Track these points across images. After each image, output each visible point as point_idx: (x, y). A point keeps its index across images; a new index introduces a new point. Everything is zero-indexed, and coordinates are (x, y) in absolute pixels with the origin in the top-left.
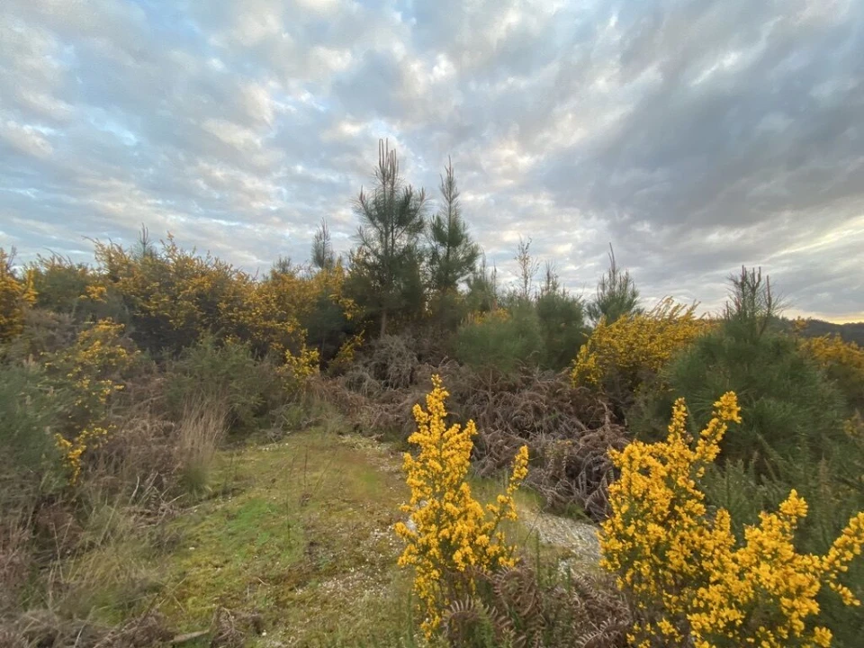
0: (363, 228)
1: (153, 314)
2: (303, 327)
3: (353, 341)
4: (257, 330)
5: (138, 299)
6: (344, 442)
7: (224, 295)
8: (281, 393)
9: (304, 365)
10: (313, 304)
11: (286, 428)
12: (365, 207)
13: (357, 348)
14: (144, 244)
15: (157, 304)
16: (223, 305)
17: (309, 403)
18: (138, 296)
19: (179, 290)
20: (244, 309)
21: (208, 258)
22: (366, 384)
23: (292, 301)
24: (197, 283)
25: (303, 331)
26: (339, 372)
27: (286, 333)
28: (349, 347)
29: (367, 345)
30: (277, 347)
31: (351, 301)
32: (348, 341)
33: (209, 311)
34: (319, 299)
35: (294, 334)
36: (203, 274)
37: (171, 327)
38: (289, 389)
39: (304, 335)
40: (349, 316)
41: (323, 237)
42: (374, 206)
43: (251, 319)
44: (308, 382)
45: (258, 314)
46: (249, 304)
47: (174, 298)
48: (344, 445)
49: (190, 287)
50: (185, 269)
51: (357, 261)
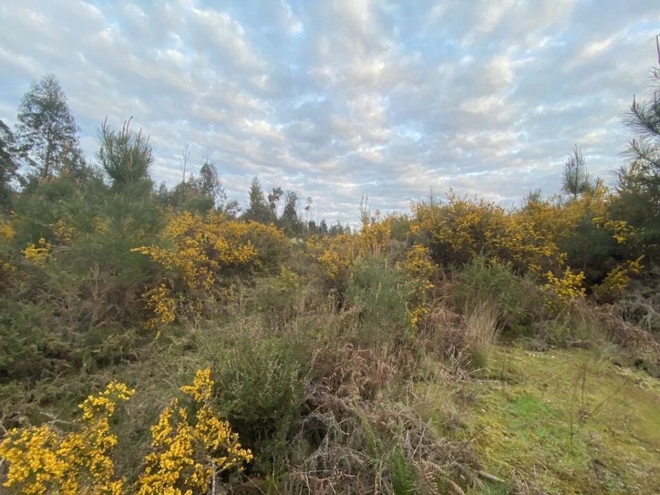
0: (638, 139)
1: (442, 241)
2: (561, 251)
3: (627, 267)
4: (516, 253)
5: (434, 232)
6: (623, 374)
7: (489, 225)
8: (543, 309)
9: (567, 286)
10: (571, 230)
11: (550, 342)
12: (641, 116)
13: (632, 275)
14: (431, 198)
15: (444, 235)
16: (488, 234)
17: (572, 325)
18: (433, 230)
19: (458, 225)
20: (505, 236)
21: (475, 199)
22: (649, 316)
23: (549, 228)
24: (469, 218)
25: (562, 255)
26: (609, 299)
27: (544, 256)
28: (620, 274)
29: (646, 273)
30: (535, 269)
31: (623, 223)
32: (619, 267)
33: (477, 239)
34: (577, 223)
35: (552, 257)
36: (473, 212)
37: (453, 250)
38: (552, 307)
39: (563, 258)
40: (621, 239)
41: (575, 163)
42: (653, 112)
43: (511, 244)
44: (572, 304)
45: (517, 239)
46: (511, 231)
47: (454, 230)
48: (623, 377)
49: (465, 222)
50: (460, 210)
51: (630, 179)
